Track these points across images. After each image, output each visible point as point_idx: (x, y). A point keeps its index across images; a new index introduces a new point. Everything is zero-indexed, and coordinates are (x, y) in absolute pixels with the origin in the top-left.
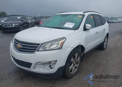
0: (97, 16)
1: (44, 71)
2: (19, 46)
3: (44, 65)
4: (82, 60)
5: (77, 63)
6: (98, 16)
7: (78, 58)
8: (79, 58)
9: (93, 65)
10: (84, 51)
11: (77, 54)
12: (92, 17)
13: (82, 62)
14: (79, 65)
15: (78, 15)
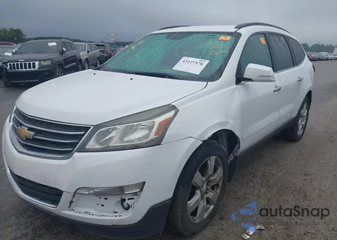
0: (277, 39)
1: (101, 218)
2: (25, 131)
3: (103, 197)
4: (228, 177)
5: (213, 188)
6: (282, 38)
7: (215, 169)
8: (220, 171)
9: (263, 190)
10: (237, 146)
11: (213, 158)
12: (263, 40)
13: (228, 181)
14: (218, 191)
15: (219, 33)
